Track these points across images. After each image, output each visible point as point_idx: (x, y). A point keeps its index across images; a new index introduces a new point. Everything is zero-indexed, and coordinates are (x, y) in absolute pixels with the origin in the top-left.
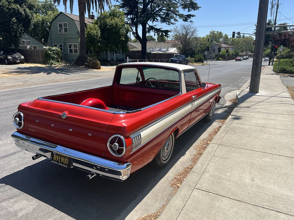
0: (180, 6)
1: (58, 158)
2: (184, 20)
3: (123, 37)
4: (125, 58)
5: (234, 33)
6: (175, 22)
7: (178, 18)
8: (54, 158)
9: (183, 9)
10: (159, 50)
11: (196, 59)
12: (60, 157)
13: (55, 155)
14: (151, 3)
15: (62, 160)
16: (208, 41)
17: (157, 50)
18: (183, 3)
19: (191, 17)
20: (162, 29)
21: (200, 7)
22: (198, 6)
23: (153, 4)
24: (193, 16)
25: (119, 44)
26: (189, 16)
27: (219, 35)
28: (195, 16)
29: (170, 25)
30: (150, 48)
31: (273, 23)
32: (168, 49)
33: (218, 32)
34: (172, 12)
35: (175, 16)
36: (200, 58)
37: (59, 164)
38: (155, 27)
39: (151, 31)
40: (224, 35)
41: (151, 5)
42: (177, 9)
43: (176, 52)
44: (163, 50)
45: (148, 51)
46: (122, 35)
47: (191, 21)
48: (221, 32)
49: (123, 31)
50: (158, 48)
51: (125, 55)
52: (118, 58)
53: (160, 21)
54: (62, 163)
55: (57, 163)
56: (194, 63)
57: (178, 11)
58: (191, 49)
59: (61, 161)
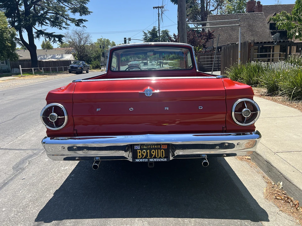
0: (69, 10)
1: (145, 154)
2: (76, 25)
3: (8, 42)
4: (10, 68)
5: (125, 38)
6: (67, 26)
7: (69, 22)
8: (138, 154)
9: (73, 13)
10: (52, 58)
11: (94, 66)
12: (148, 151)
13: (138, 151)
14: (33, 5)
15: (154, 154)
16: (100, 48)
17: (49, 57)
18: (73, 6)
19: (83, 22)
20: (54, 34)
21: (92, 12)
22: (89, 10)
23: (36, 6)
24: (85, 21)
25: (4, 50)
26: (81, 21)
27: (107, 43)
28: (87, 21)
29: (61, 29)
30: (41, 56)
31: (158, 29)
32: (63, 56)
33: (105, 39)
34: (61, 16)
35: (65, 20)
36: (97, 65)
37: (151, 160)
38: (45, 32)
39: (41, 35)
40: (111, 42)
41: (34, 7)
42: (66, 13)
43: (73, 59)
44: (57, 57)
45: (39, 59)
46: (7, 39)
47: (84, 26)
48: (108, 40)
49: (8, 35)
50: (50, 55)
51: (9, 65)
52: (3, 68)
53: (50, 25)
54: (155, 157)
55: (146, 160)
56: (92, 69)
57: (68, 15)
58: (86, 55)
59: (151, 155)
